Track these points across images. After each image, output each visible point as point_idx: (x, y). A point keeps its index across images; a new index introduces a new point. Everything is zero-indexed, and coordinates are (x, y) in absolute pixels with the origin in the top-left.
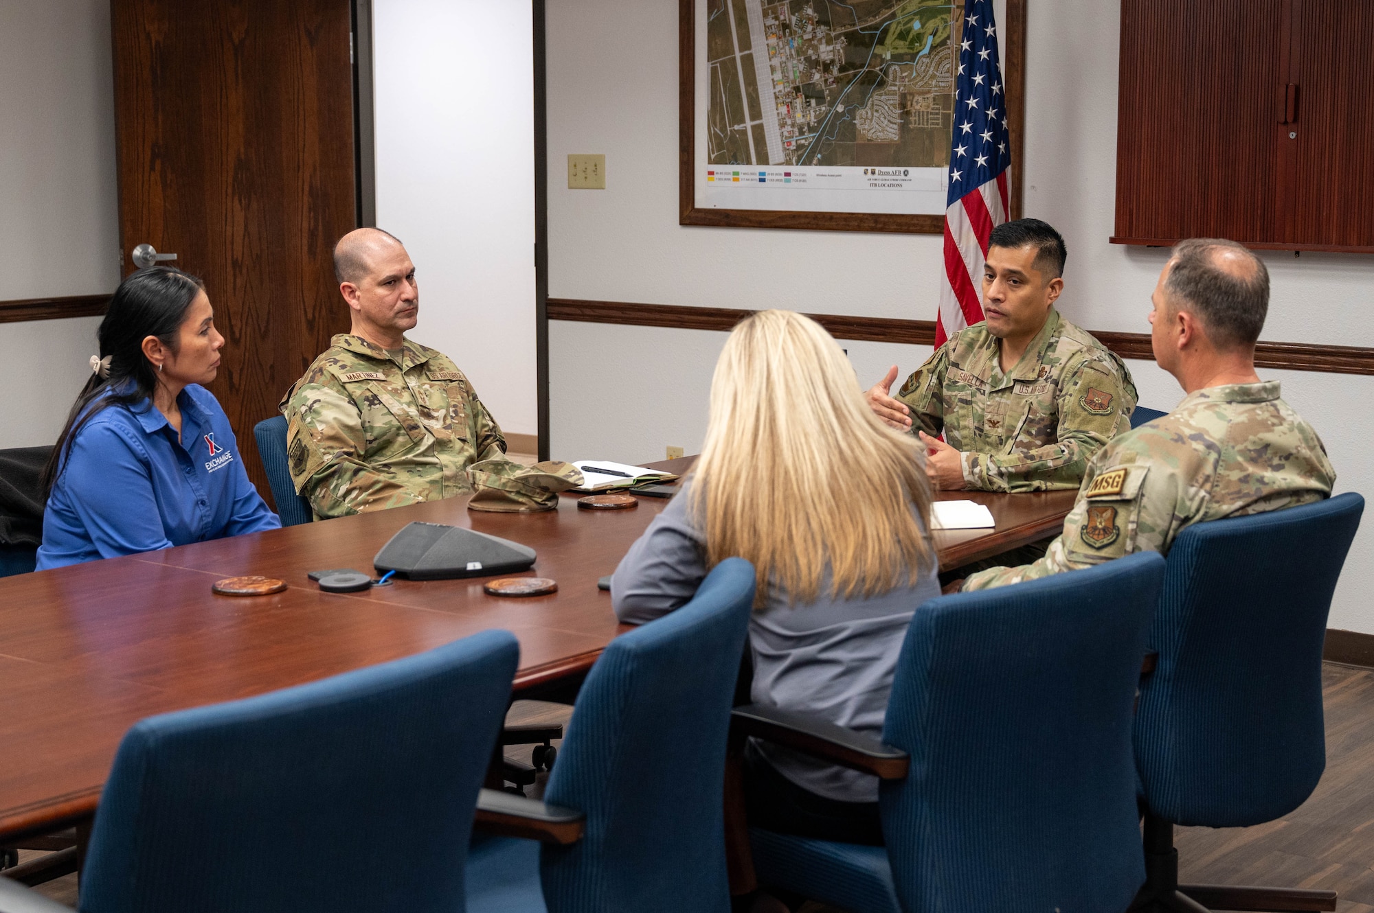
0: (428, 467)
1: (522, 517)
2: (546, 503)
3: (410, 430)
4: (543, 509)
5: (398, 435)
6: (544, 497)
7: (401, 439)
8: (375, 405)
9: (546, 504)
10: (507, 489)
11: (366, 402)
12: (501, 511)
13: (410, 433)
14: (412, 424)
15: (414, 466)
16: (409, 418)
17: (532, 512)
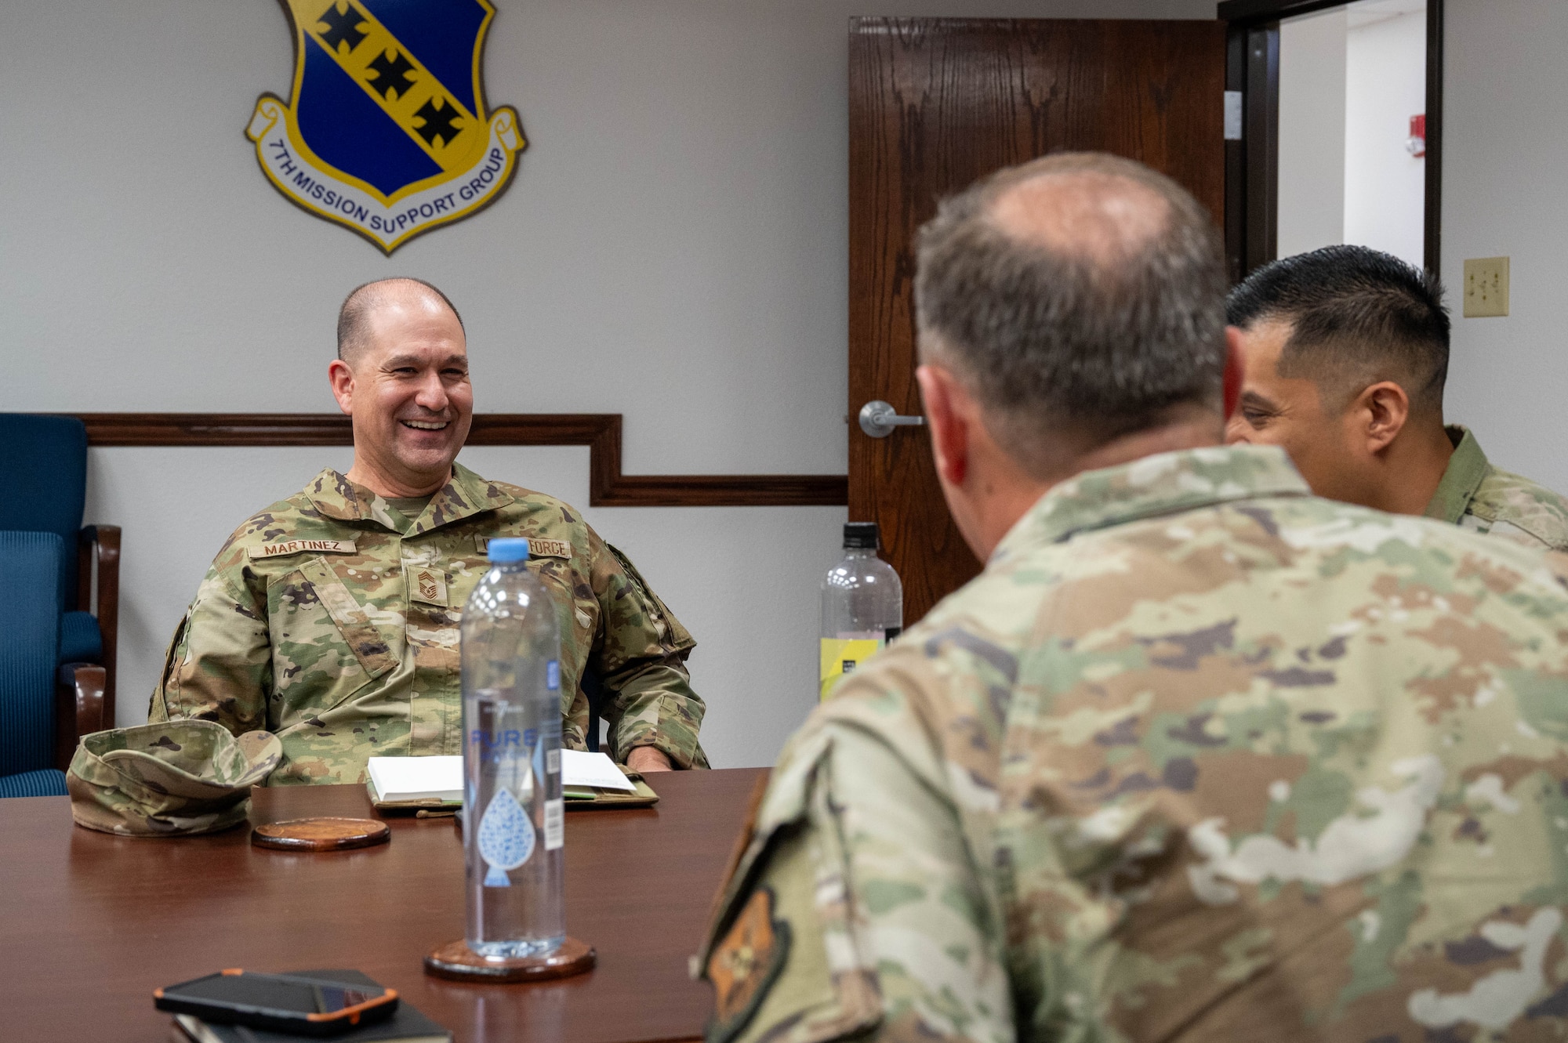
0: (390, 721)
1: (118, 845)
2: (170, 819)
3: (366, 654)
4: (161, 832)
5: (341, 663)
6: (163, 806)
7: (345, 671)
8: (307, 602)
9: (170, 823)
10: (94, 781)
11: (285, 597)
12: (92, 827)
13: (365, 659)
14: (373, 642)
15: (365, 721)
16: (369, 631)
17: (139, 836)
